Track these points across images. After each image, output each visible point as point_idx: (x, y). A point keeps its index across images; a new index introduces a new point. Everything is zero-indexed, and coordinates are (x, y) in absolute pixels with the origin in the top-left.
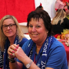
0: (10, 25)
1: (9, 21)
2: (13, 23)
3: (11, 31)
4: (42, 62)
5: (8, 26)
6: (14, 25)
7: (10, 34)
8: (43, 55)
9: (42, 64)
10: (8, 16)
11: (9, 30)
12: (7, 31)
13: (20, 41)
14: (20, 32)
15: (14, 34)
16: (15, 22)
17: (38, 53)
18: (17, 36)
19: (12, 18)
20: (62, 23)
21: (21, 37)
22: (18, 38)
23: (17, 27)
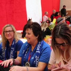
0: (10, 31)
1: (9, 29)
2: (11, 30)
3: (10, 35)
4: (36, 56)
5: (8, 32)
6: (12, 31)
7: (9, 37)
8: (37, 52)
9: (36, 58)
10: (8, 25)
11: (9, 34)
12: (7, 35)
13: (17, 42)
14: (16, 36)
15: (12, 37)
16: (13, 29)
17: (32, 50)
18: (14, 38)
19: (11, 26)
20: (45, 31)
21: (17, 39)
22: (15, 40)
23: (14, 32)
